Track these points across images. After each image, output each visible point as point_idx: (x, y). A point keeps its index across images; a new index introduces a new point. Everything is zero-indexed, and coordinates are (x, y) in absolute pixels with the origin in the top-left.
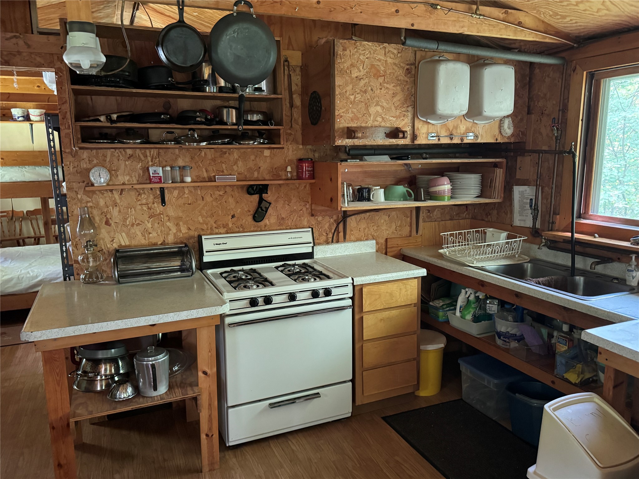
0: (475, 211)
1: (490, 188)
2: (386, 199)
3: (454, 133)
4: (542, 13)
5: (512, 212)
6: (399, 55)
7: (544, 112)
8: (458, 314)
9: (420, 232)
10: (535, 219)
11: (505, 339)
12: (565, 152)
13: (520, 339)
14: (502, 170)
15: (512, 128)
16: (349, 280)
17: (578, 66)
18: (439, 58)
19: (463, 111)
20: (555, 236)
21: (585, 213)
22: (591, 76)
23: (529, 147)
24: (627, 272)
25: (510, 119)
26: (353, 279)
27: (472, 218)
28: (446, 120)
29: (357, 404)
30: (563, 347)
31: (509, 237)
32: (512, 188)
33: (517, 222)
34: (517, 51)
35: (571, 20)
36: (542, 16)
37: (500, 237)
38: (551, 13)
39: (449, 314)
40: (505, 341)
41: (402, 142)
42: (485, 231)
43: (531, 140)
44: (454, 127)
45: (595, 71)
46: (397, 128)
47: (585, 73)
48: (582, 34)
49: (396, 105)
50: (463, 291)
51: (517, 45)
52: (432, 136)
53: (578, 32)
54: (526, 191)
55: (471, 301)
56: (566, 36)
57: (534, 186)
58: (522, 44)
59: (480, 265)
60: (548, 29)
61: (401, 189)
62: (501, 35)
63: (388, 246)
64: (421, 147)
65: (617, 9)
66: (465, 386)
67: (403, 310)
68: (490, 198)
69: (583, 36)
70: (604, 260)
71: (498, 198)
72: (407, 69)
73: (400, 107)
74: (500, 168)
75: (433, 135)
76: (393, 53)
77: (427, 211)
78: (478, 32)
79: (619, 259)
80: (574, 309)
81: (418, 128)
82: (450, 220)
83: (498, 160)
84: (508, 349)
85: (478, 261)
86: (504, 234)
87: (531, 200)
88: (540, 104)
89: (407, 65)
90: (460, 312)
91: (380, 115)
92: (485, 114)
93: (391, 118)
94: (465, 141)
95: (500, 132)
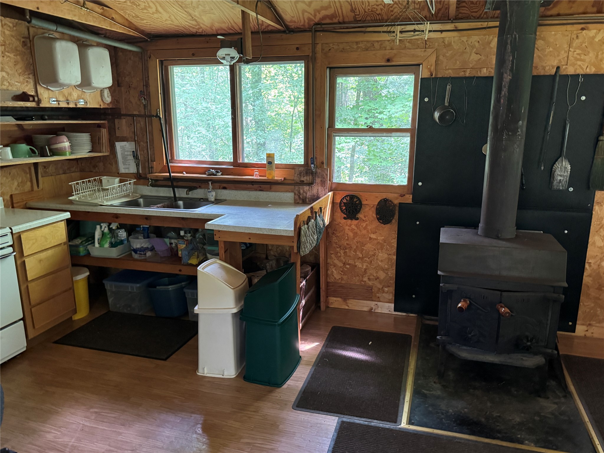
0: (83, 165)
1: (99, 144)
2: (14, 156)
3: (69, 98)
4: (127, 13)
5: (116, 162)
6: (14, 28)
7: (130, 86)
8: (97, 245)
9: (41, 186)
10: (137, 165)
11: (141, 253)
12: (153, 116)
13: (152, 249)
14: (105, 130)
15: (110, 97)
16: (7, 230)
17: (152, 55)
18: (49, 35)
19: (78, 82)
20: (157, 176)
21: (171, 159)
22: (161, 62)
23: (123, 112)
24: (208, 193)
25: (108, 90)
26: (11, 229)
27: (81, 171)
28: (62, 88)
29: (30, 338)
30: (183, 246)
31: (121, 181)
32: (114, 144)
33: (123, 170)
34: (103, 36)
35: (147, 22)
36: (127, 16)
37: (114, 182)
38: (134, 15)
39: (89, 247)
40: (141, 254)
41: (29, 104)
42: (101, 178)
43: (124, 107)
44: (68, 94)
45: (164, 60)
46: (23, 92)
47: (158, 60)
48: (152, 33)
49: (19, 72)
50: (98, 227)
51: (103, 32)
52: (54, 101)
53: (150, 30)
54: (126, 145)
55: (105, 233)
56: (142, 32)
57: (132, 141)
58: (107, 32)
59: (109, 203)
60: (131, 26)
61: (24, 147)
62: (102, 26)
63: (14, 202)
64: (45, 109)
65: (178, 22)
66: (110, 300)
67: (57, 248)
68: (100, 152)
69: (153, 34)
70: (191, 189)
71: (106, 152)
72: (23, 42)
73: (23, 74)
74: (104, 128)
75: (54, 99)
76: (9, 26)
77: (43, 167)
78: (86, 21)
79: (200, 186)
80: (189, 217)
81: (41, 94)
82: (64, 173)
83: (102, 122)
84: (145, 259)
85: (107, 200)
86: (117, 180)
87: (133, 152)
88: (127, 79)
89: (23, 38)
90: (98, 243)
91: (6, 80)
92: (93, 85)
93: (16, 83)
94: (79, 106)
95: (102, 100)
